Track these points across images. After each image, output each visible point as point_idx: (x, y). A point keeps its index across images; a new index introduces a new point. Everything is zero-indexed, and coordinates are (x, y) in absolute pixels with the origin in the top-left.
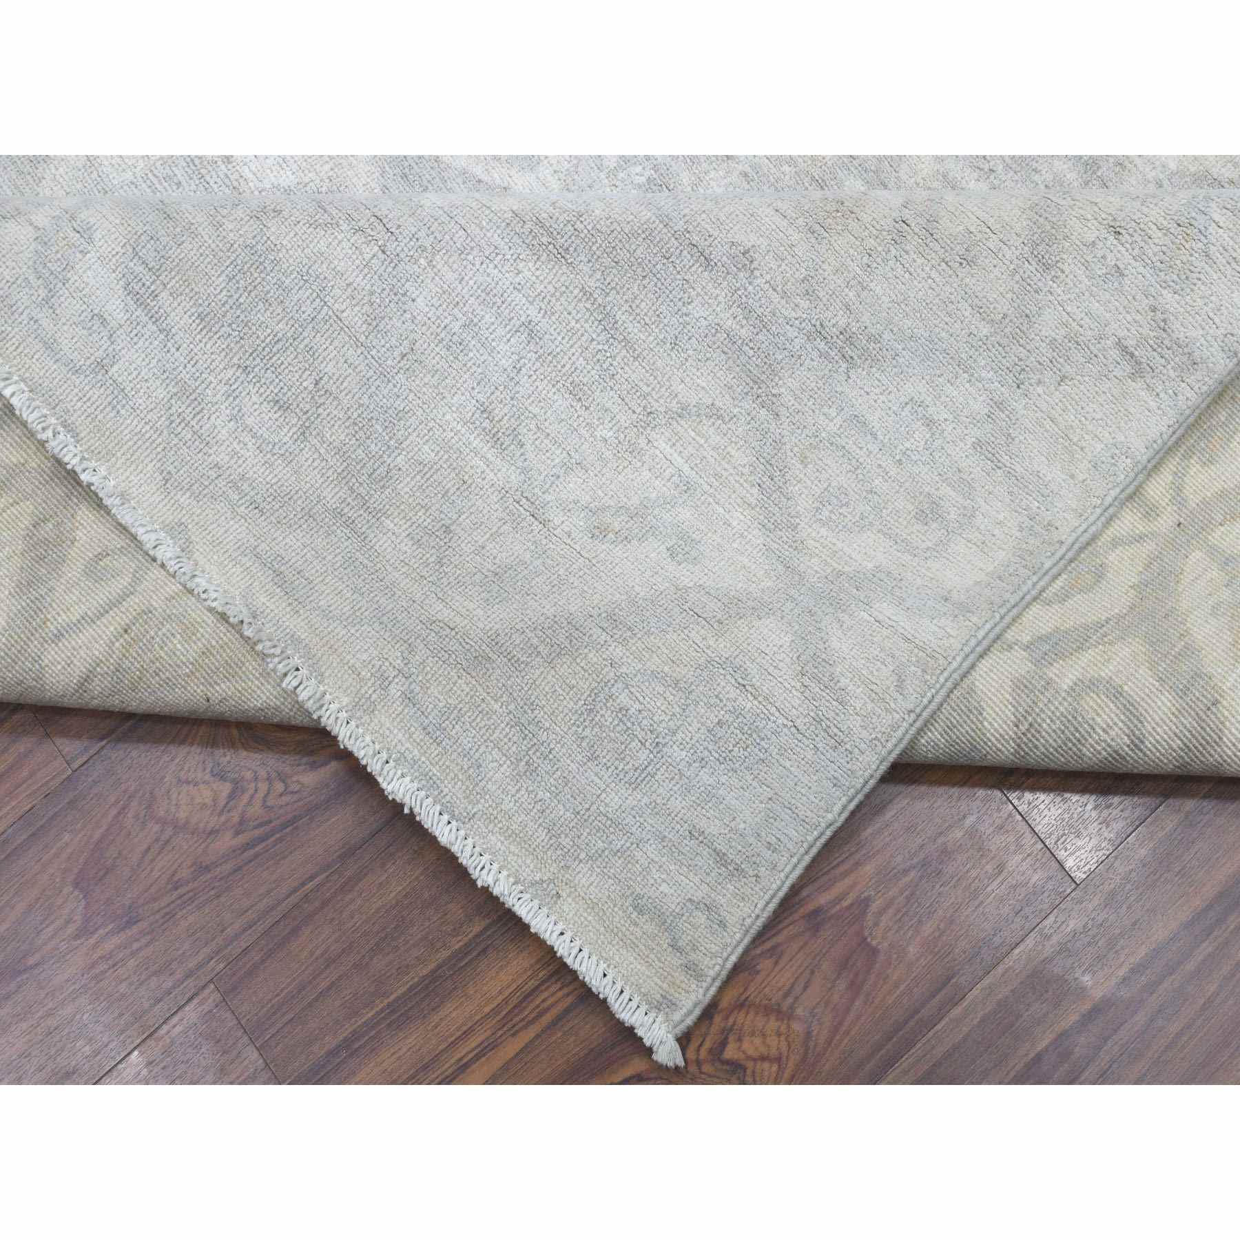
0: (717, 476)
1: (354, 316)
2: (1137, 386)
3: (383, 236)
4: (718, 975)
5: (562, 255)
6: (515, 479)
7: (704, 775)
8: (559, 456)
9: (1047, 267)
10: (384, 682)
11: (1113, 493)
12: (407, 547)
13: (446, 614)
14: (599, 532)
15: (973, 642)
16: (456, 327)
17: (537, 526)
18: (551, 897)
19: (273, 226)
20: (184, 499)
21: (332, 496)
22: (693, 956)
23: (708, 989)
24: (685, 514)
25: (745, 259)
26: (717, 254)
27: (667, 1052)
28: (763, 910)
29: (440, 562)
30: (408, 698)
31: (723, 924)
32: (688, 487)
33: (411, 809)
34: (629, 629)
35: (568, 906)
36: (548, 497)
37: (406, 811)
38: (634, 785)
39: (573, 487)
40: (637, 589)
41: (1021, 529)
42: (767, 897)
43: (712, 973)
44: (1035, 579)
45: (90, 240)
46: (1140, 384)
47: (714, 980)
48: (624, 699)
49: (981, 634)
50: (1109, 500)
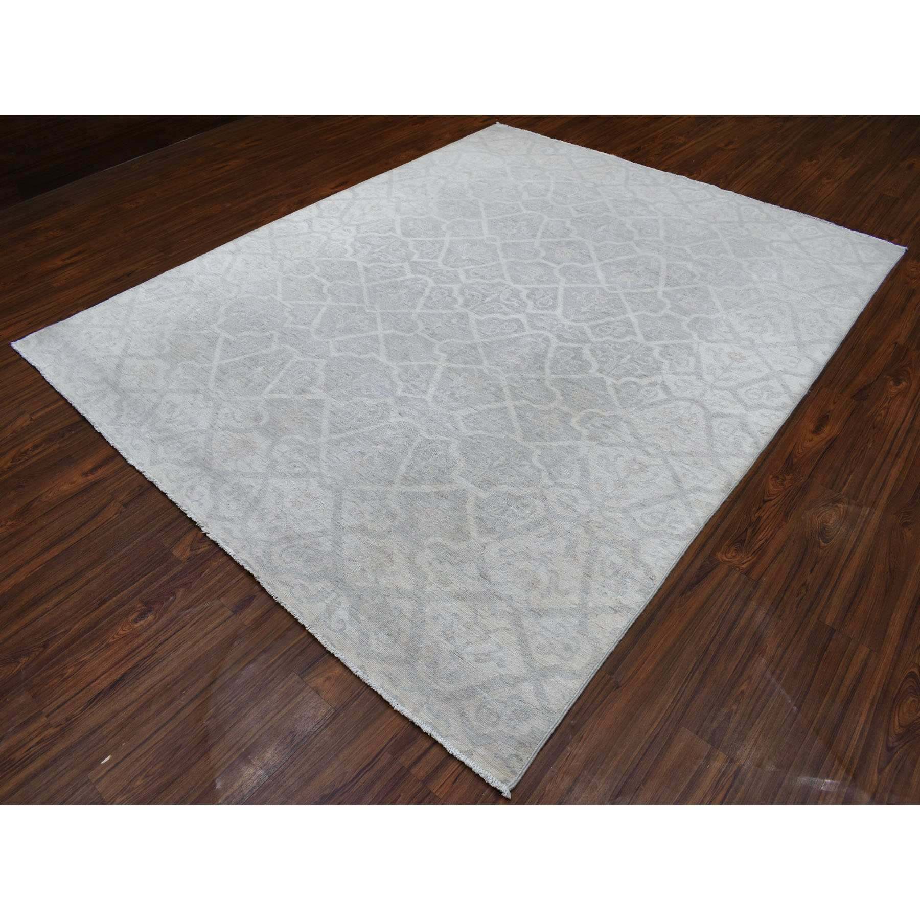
0: (508, 644)
1: (409, 615)
2: (617, 615)
3: (416, 599)
4: (521, 774)
5: (464, 599)
6: (453, 647)
7: (512, 723)
8: (465, 641)
9: (587, 594)
10: (422, 705)
11: (616, 639)
12: (425, 668)
13: (437, 687)
14: (477, 660)
15: (582, 685)
16: (436, 615)
17: (460, 660)
18: (470, 754)
19: (388, 599)
20: (363, 659)
21: (403, 655)
22: (513, 769)
23: (518, 777)
24: (501, 654)
25: (511, 597)
26: (503, 597)
27: (507, 793)
28: (533, 755)
29: (434, 671)
30: (429, 709)
31: (522, 760)
32: (501, 647)
33: (430, 734)
34: (489, 689)
35: (475, 756)
36: (462, 652)
37: (429, 734)
38: (493, 726)
39: (470, 648)
40: (490, 676)
41: (593, 650)
42: (534, 752)
43: (519, 773)
44: (598, 664)
45: (340, 605)
46: (618, 614)
47: (520, 775)
48: (488, 706)
49: (584, 683)
50: (615, 641)
